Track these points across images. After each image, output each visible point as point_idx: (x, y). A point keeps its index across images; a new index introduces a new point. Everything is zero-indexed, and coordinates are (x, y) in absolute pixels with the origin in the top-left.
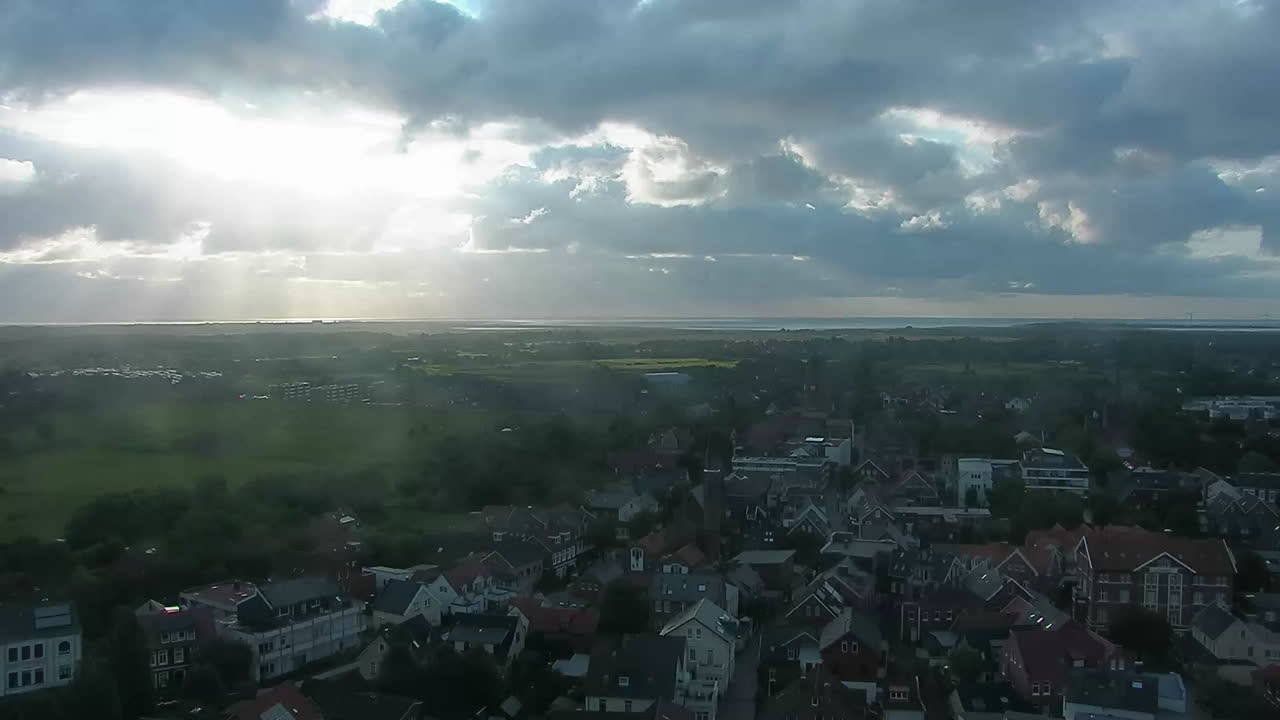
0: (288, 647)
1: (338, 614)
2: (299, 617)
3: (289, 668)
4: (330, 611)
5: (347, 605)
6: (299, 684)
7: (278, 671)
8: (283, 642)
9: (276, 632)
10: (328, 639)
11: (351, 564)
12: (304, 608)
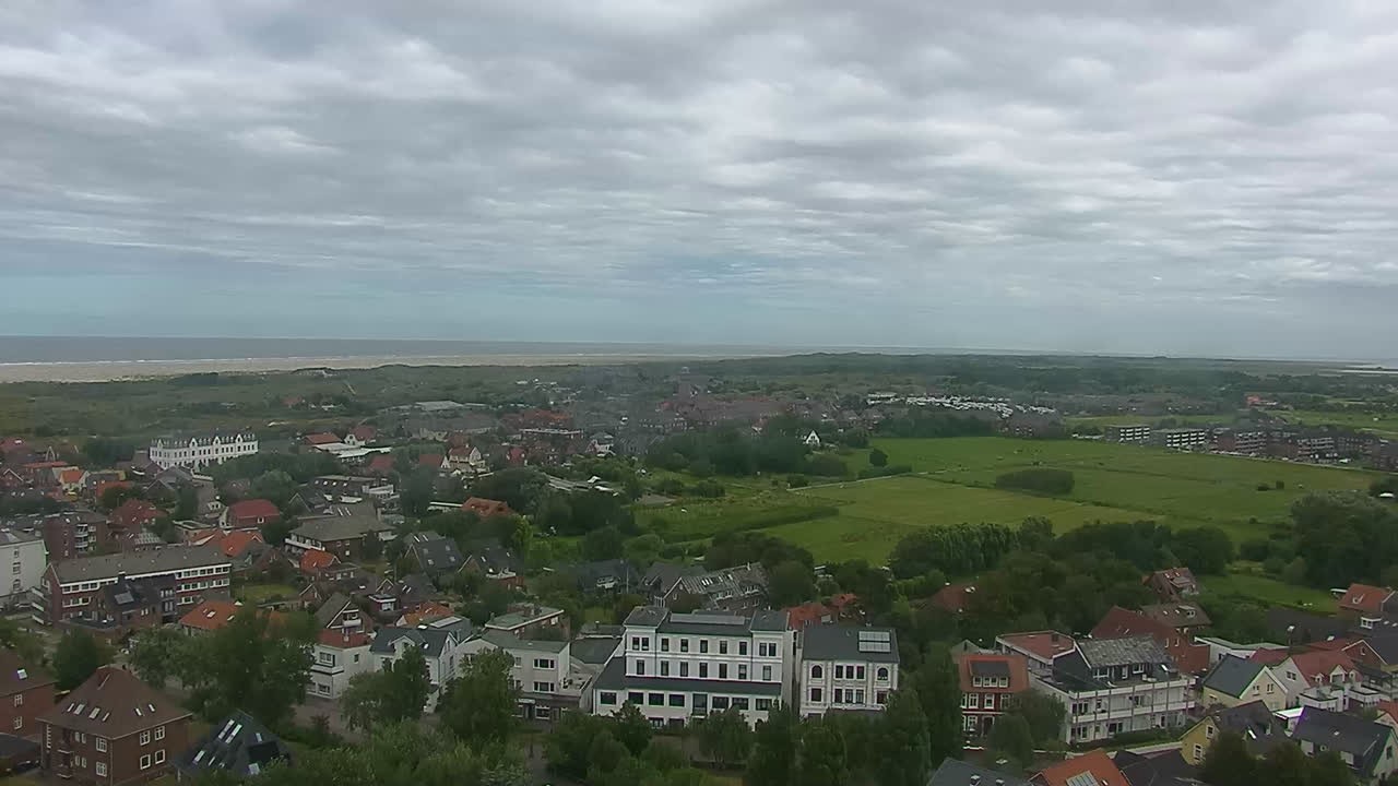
0: (1103, 711)
1: (1165, 685)
2: (1118, 679)
3: (1103, 734)
4: (1154, 680)
5: (1174, 676)
6: (1112, 755)
7: (1091, 737)
8: (1099, 705)
9: (1092, 694)
10: (1148, 710)
11: (1182, 630)
12: (1125, 671)
